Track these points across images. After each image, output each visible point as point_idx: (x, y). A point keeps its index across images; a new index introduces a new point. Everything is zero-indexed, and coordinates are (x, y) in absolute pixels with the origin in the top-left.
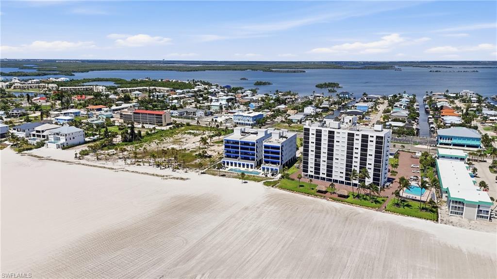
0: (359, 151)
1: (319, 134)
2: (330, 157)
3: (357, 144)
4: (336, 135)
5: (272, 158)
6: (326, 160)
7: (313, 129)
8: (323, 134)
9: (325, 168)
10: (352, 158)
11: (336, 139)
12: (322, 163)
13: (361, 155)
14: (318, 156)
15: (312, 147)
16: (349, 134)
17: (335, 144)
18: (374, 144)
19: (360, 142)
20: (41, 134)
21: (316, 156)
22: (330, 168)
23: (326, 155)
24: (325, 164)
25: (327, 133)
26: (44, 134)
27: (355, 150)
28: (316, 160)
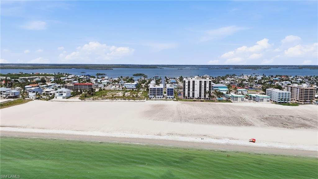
0: (203, 87)
1: (189, 82)
2: (193, 90)
3: (203, 84)
4: (195, 82)
5: (170, 93)
6: (192, 91)
7: (187, 81)
8: (190, 82)
9: (192, 94)
10: (201, 89)
11: (195, 84)
12: (190, 93)
13: (204, 88)
14: (189, 90)
15: (187, 87)
16: (200, 81)
17: (195, 85)
18: (208, 84)
19: (204, 84)
20: (49, 93)
21: (188, 90)
22: (193, 94)
23: (192, 89)
24: (192, 93)
25: (192, 82)
26: (51, 93)
27: (202, 87)
28: (188, 92)
